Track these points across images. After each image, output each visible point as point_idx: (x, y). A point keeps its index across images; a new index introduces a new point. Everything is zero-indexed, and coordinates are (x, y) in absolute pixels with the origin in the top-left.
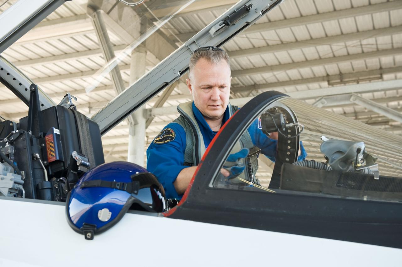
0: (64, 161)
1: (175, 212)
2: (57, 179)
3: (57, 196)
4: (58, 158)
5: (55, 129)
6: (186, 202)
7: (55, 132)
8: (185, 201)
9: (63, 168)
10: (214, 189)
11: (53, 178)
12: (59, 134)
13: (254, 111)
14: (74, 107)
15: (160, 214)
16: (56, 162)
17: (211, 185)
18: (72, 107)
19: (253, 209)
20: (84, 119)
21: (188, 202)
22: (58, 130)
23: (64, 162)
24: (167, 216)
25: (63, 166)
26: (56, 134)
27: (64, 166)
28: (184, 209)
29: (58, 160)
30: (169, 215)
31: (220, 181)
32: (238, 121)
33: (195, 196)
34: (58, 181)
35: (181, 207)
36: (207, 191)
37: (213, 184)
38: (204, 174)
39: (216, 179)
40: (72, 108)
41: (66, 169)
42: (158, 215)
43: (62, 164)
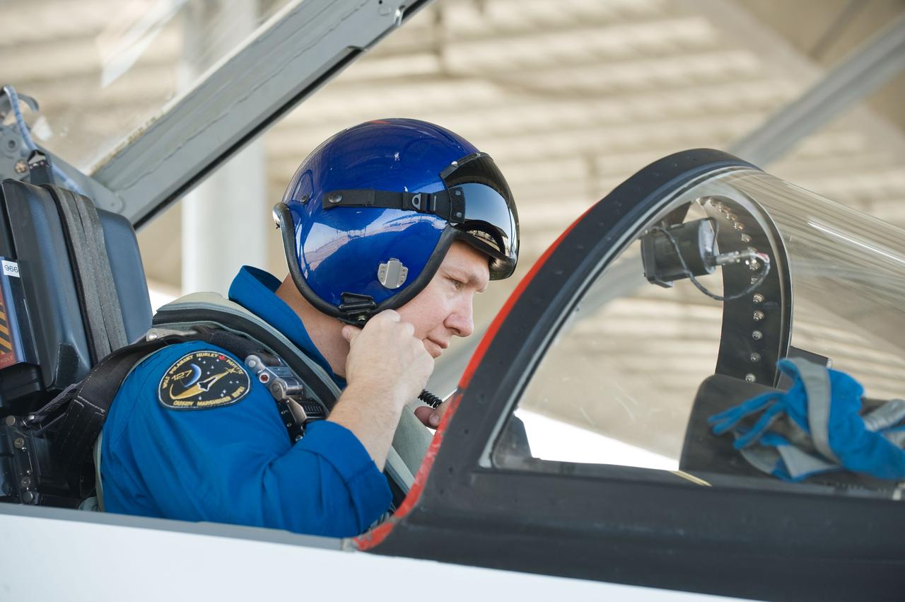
0: (38, 363)
1: (388, 537)
2: (19, 421)
3: (26, 474)
4: (21, 358)
5: (4, 263)
6: (416, 510)
7: (6, 273)
8: (416, 504)
9: (37, 387)
10: (493, 471)
11: (7, 416)
12: (17, 275)
13: (609, 239)
14: (43, 158)
15: (347, 541)
16: (18, 367)
17: (485, 462)
18: (38, 158)
19: (599, 526)
20: (86, 214)
21: (422, 509)
22: (15, 265)
23: (39, 368)
24: (365, 548)
25: (36, 381)
26: (10, 277)
27: (41, 379)
28: (412, 528)
29: (22, 363)
30: (373, 545)
31: (512, 449)
32: (560, 273)
33: (442, 492)
34: (24, 427)
35: (404, 524)
36: (474, 478)
37: (491, 456)
38: (467, 432)
39: (500, 441)
40: (39, 162)
41: (48, 390)
42: (342, 543)
43: (34, 376)
